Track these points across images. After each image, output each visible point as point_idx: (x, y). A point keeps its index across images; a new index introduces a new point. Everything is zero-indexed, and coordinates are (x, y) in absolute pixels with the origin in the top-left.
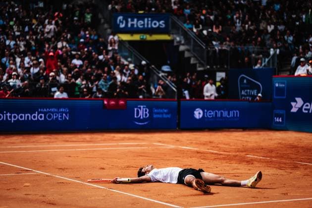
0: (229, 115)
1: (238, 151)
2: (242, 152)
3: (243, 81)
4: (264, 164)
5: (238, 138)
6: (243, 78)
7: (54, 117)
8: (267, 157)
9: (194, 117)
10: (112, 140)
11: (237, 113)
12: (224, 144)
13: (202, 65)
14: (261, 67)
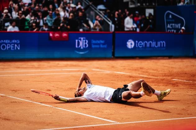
0: (157, 45)
1: (164, 76)
2: (168, 76)
3: (169, 16)
4: (187, 86)
5: (164, 65)
6: (169, 14)
7: (8, 47)
8: (190, 80)
9: (127, 47)
10: (57, 66)
11: (164, 43)
12: (153, 70)
13: (133, 3)
14: (185, 5)
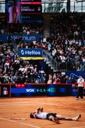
6: (72, 75)
10: (19, 101)
13: (55, 69)
14: (80, 70)
